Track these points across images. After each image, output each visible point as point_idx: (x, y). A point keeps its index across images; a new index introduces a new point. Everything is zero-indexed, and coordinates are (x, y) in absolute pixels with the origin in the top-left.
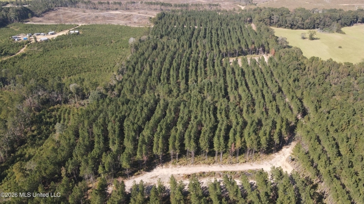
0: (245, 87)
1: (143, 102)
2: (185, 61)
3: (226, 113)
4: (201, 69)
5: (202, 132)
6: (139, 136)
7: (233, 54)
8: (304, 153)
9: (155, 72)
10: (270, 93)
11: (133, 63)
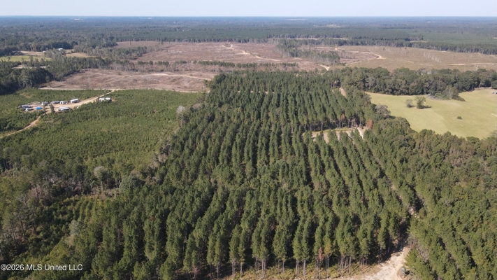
0: (334, 171)
1: (193, 191)
2: (252, 136)
3: (309, 205)
4: (273, 146)
5: (277, 232)
6: (188, 238)
7: (316, 127)
8: (422, 263)
9: (212, 150)
10: (369, 178)
11: (181, 139)
